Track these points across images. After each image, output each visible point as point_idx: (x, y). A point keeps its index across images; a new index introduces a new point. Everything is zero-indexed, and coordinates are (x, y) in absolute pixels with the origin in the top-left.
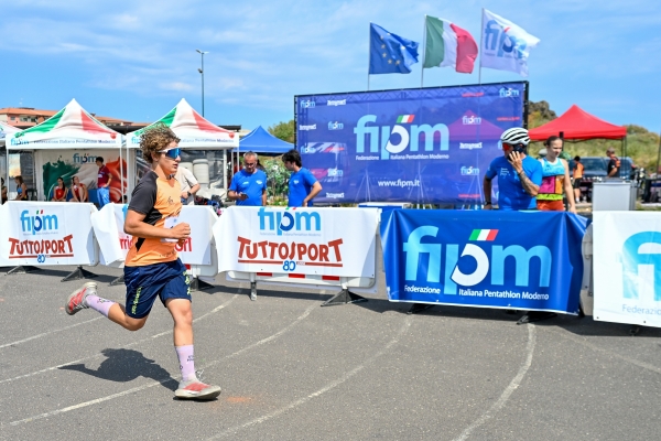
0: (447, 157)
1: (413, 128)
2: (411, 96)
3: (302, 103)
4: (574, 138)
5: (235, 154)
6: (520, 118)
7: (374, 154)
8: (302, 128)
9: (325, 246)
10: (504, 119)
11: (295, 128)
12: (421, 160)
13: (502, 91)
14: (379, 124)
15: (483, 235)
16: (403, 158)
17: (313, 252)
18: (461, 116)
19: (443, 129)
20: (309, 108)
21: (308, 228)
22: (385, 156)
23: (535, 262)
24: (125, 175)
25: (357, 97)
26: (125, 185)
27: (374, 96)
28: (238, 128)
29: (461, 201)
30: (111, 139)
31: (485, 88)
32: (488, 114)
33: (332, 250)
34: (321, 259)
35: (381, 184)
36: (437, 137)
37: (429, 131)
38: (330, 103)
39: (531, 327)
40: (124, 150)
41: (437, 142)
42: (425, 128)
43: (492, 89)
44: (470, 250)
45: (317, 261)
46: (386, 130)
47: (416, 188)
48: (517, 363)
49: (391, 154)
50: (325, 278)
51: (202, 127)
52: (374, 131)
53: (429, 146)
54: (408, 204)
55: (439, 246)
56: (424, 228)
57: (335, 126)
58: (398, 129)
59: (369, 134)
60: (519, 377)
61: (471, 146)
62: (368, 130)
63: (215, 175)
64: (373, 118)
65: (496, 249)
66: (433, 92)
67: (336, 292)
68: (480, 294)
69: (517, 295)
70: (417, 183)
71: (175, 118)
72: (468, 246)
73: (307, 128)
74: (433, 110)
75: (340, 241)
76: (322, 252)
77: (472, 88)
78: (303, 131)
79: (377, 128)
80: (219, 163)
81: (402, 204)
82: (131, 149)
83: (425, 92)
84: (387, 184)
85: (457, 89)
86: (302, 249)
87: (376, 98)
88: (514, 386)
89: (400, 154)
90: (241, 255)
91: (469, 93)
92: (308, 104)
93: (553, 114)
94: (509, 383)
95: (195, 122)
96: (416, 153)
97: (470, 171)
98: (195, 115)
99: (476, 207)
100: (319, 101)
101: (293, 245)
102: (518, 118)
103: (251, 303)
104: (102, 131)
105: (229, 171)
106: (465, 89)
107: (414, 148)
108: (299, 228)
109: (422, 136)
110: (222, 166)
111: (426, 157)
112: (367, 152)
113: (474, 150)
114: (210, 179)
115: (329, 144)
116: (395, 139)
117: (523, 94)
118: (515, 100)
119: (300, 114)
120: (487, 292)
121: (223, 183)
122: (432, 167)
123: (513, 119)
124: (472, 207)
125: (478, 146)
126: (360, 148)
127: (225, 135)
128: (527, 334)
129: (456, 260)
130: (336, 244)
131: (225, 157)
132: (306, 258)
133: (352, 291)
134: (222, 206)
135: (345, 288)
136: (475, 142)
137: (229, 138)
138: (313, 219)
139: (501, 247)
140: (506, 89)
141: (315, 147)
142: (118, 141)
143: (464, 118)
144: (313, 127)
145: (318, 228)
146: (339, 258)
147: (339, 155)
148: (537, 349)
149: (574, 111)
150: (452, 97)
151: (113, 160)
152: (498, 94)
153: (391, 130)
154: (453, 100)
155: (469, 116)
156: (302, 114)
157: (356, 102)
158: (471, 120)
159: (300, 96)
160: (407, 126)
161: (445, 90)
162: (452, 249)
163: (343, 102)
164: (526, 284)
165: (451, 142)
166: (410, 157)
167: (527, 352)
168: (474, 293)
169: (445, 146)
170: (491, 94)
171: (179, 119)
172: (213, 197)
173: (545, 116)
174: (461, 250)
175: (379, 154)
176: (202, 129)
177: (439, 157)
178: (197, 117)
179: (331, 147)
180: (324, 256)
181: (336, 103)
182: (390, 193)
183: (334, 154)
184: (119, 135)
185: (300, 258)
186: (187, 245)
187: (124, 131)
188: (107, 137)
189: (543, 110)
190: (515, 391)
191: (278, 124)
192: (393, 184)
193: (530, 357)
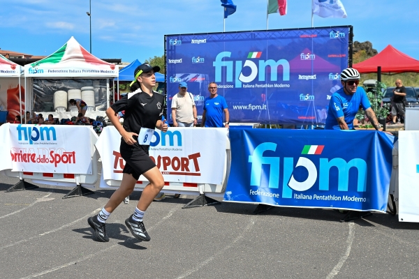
0: (288, 86)
1: (261, 62)
2: (259, 36)
3: (171, 41)
4: (390, 72)
5: (116, 82)
6: (346, 55)
7: (230, 83)
8: (170, 61)
9: (186, 159)
10: (333, 56)
11: (165, 62)
12: (268, 88)
13: (331, 33)
14: (233, 59)
15: (313, 150)
16: (253, 86)
17: (176, 164)
18: (300, 54)
19: (285, 64)
20: (176, 45)
21: (172, 144)
22: (238, 85)
23: (353, 172)
24: (23, 99)
25: (215, 37)
26: (23, 107)
27: (229, 36)
28: (118, 62)
29: (300, 122)
30: (12, 70)
31: (318, 30)
32: (321, 52)
33: (191, 161)
34: (183, 170)
35: (235, 107)
36: (280, 69)
37: (274, 65)
38: (193, 41)
39: (351, 225)
40: (22, 78)
41: (280, 74)
42: (271, 62)
43: (324, 32)
44: (303, 162)
45: (180, 171)
46: (239, 63)
47: (264, 111)
48: (338, 253)
49: (243, 83)
50: (186, 184)
51: (88, 60)
52: (229, 64)
53: (274, 78)
54: (258, 124)
55: (278, 159)
56: (266, 144)
57: (198, 60)
58: (248, 63)
59: (226, 67)
60: (339, 265)
61: (307, 78)
62: (225, 64)
63: (99, 99)
64: (228, 54)
65: (323, 161)
66: (276, 33)
67: (195, 197)
68: (310, 198)
69: (338, 198)
70: (265, 107)
71: (66, 52)
72: (301, 158)
73: (175, 61)
74: (280, 48)
75: (198, 155)
76: (183, 163)
77: (307, 31)
78: (172, 64)
79: (232, 62)
80: (103, 89)
81: (252, 124)
82: (28, 78)
83: (270, 33)
84: (240, 107)
85: (297, 32)
86: (167, 161)
87: (231, 38)
88: (335, 272)
89: (250, 83)
90: (115, 167)
91: (306, 35)
92: (175, 42)
93: (375, 52)
94: (331, 271)
95: (81, 55)
96: (263, 83)
97: (307, 98)
98: (82, 50)
99: (313, 127)
100: (184, 40)
101: (159, 157)
102: (344, 55)
103: (125, 206)
104: (4, 62)
105: (111, 97)
106: (302, 32)
107: (262, 78)
108: (164, 144)
109: (268, 69)
110: (105, 92)
111: (271, 86)
112: (224, 81)
113: (310, 80)
114: (96, 103)
115: (194, 75)
116: (247, 71)
117: (348, 36)
118: (341, 40)
119: (169, 50)
120: (316, 196)
121: (106, 106)
122: (278, 94)
123: (341, 56)
124: (310, 127)
125: (313, 77)
126: (218, 78)
127: (107, 67)
128: (348, 230)
129: (292, 170)
130: (195, 157)
131: (108, 85)
132: (170, 168)
133: (208, 195)
134: (105, 125)
135: (202, 193)
136: (311, 75)
137: (110, 70)
138: (175, 137)
139: (327, 159)
140: (336, 32)
141: (182, 77)
142: (18, 71)
143: (302, 55)
144: (179, 61)
145: (180, 144)
146: (197, 169)
147: (202, 84)
148: (355, 242)
149: (389, 49)
150: (292, 38)
151: (13, 88)
152: (329, 36)
153: (243, 63)
154: (296, 40)
155: (306, 54)
156: (171, 50)
157: (215, 41)
158: (308, 57)
159: (168, 36)
160: (256, 61)
161: (286, 32)
162: (288, 161)
163: (203, 41)
164: (346, 189)
165: (291, 74)
166: (258, 86)
167: (347, 244)
168: (305, 197)
169: (286, 77)
170: (323, 36)
171: (69, 53)
172: (98, 118)
173: (369, 54)
174: (296, 162)
175: (233, 83)
176: (87, 62)
177: (282, 86)
178: (84, 52)
179: (196, 77)
180: (186, 166)
181: (199, 41)
182: (243, 115)
183: (199, 83)
184: (18, 66)
185: (165, 169)
186: (72, 158)
187: (22, 63)
188: (7, 67)
189: (367, 48)
190: (336, 276)
191: (153, 58)
192: (245, 107)
193: (349, 248)
